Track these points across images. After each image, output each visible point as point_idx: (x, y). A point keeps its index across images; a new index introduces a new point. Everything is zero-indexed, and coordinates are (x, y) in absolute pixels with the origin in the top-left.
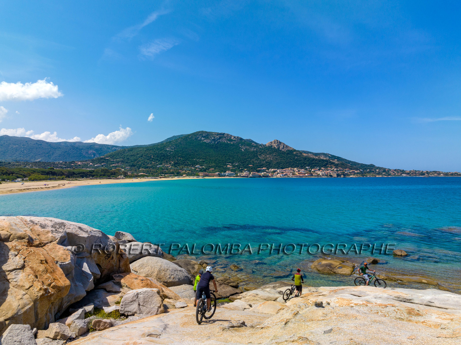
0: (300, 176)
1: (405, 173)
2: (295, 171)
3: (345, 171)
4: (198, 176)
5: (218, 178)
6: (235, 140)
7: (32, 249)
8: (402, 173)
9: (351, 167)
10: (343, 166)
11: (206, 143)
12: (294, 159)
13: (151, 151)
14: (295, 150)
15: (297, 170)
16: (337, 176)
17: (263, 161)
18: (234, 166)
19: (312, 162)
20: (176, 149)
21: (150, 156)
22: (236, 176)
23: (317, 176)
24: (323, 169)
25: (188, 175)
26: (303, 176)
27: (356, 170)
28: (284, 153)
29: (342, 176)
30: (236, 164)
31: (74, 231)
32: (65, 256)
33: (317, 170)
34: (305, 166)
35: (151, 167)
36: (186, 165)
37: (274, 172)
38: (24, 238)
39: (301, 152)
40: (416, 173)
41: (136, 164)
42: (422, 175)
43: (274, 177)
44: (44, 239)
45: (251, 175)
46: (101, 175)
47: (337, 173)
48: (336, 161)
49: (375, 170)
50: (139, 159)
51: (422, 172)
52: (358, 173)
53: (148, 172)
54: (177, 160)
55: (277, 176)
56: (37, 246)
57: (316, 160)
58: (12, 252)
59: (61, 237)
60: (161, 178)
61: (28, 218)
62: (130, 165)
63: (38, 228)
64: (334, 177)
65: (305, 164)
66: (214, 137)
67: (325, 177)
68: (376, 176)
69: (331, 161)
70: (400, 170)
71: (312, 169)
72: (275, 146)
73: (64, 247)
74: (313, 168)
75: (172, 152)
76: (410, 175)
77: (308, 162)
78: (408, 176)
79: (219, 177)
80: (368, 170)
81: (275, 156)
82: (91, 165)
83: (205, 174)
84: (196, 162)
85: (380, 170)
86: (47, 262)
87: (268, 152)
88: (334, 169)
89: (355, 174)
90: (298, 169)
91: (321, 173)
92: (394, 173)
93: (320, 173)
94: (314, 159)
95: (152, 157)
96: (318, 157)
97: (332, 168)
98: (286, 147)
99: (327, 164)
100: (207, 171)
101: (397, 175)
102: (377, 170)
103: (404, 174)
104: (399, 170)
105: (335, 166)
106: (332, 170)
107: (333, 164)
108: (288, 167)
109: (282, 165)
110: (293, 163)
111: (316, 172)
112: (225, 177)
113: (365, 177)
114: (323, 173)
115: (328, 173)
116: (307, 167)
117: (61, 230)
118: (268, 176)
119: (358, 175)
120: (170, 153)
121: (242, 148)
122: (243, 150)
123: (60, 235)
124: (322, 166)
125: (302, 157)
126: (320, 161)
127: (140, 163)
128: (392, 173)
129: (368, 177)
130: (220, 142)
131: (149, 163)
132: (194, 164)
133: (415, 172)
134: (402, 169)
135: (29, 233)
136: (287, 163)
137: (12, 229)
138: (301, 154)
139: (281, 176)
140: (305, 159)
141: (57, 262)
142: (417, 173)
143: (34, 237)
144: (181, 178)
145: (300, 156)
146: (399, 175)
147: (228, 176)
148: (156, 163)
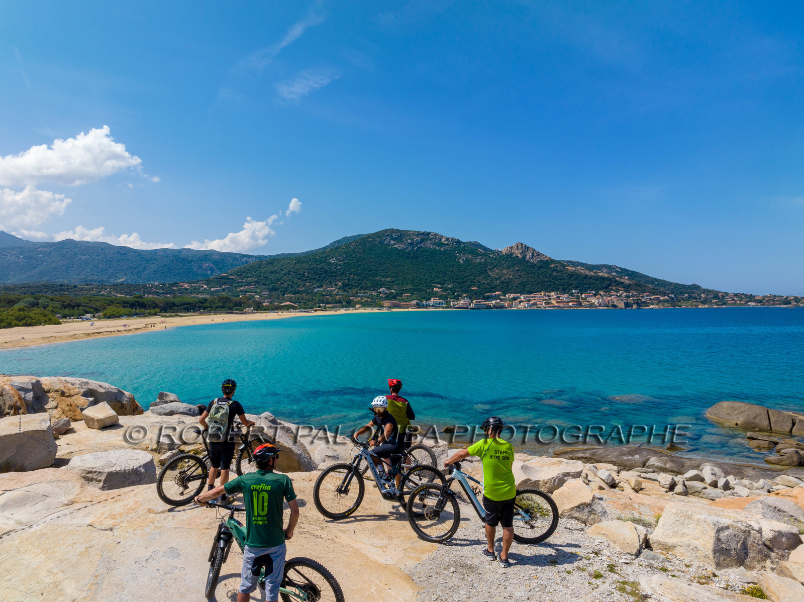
0: (558, 307)
1: (755, 301)
2: (552, 297)
3: (643, 297)
4: (382, 306)
5: (416, 310)
6: (447, 245)
7: (63, 398)
8: (748, 299)
9: (654, 289)
10: (639, 288)
11: (398, 250)
12: (550, 276)
13: (304, 264)
14: (553, 261)
15: (555, 296)
16: (626, 307)
17: (497, 279)
18: (445, 290)
19: (583, 281)
20: (346, 261)
21: (302, 272)
22: (447, 308)
23: (589, 307)
24: (602, 294)
25: (365, 305)
26: (564, 307)
27: (662, 296)
28: (533, 265)
29: (635, 307)
30: (449, 286)
31: (94, 388)
32: (84, 403)
33: (592, 296)
34: (570, 289)
35: (304, 292)
36: (362, 288)
37: (515, 299)
38: (58, 391)
39: (563, 264)
40: (774, 301)
41: (279, 287)
42: (785, 304)
43: (513, 308)
44: (72, 392)
45: (472, 305)
46: (217, 307)
47: (626, 301)
48: (626, 280)
49: (698, 295)
50: (284, 279)
51: (787, 297)
52: (665, 301)
53: (298, 299)
54: (348, 279)
55: (519, 306)
56: (67, 397)
57: (591, 278)
58: (50, 399)
59: (84, 392)
60: (316, 311)
61: (63, 379)
62: (268, 289)
63: (69, 385)
64: (620, 307)
65: (571, 285)
66: (413, 239)
67: (604, 308)
68: (698, 305)
69: (617, 279)
70: (746, 295)
71: (581, 294)
72: (518, 253)
73: (85, 398)
74: (585, 292)
75: (340, 265)
76: (763, 305)
77: (575, 282)
78: (759, 305)
79: (418, 308)
80: (686, 295)
81: (517, 270)
82: (205, 289)
83: (393, 303)
84: (380, 283)
85: (708, 295)
86: (71, 405)
87: (505, 265)
88: (622, 293)
89: (659, 301)
90: (558, 294)
91: (597, 301)
92: (733, 300)
93: (595, 301)
94: (586, 277)
95: (306, 274)
96: (594, 272)
97: (618, 292)
98: (538, 255)
99: (610, 285)
100: (398, 298)
101: (738, 304)
102: (703, 295)
103: (751, 301)
104: (743, 294)
105: (623, 288)
106: (618, 296)
107: (621, 285)
108: (539, 290)
109: (529, 286)
110: (549, 283)
111: (588, 299)
112: (427, 308)
113: (677, 307)
114: (601, 300)
115: (609, 301)
116: (573, 291)
117: (85, 387)
118: (502, 307)
119: (666, 304)
120: (335, 268)
121: (460, 258)
122: (461, 262)
123: (84, 390)
124: (601, 289)
125: (565, 273)
126: (597, 280)
127: (285, 285)
128: (730, 301)
129: (684, 308)
130: (421, 247)
131: (300, 285)
132: (376, 286)
133: (773, 299)
134: (748, 293)
135: (63, 388)
136: (537, 284)
137: (51, 386)
138: (564, 267)
139: (525, 307)
140: (571, 276)
141: (78, 406)
142: (777, 301)
143: (65, 391)
144: (351, 311)
145: (561, 271)
146: (742, 304)
147: (432, 306)
148: (313, 284)
